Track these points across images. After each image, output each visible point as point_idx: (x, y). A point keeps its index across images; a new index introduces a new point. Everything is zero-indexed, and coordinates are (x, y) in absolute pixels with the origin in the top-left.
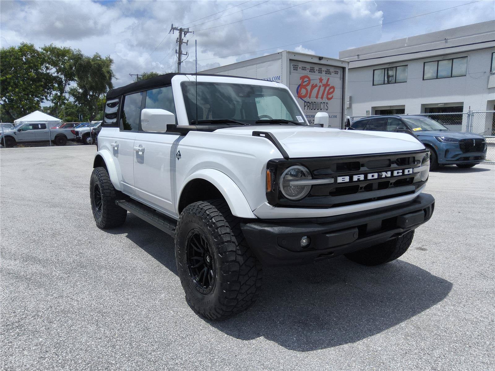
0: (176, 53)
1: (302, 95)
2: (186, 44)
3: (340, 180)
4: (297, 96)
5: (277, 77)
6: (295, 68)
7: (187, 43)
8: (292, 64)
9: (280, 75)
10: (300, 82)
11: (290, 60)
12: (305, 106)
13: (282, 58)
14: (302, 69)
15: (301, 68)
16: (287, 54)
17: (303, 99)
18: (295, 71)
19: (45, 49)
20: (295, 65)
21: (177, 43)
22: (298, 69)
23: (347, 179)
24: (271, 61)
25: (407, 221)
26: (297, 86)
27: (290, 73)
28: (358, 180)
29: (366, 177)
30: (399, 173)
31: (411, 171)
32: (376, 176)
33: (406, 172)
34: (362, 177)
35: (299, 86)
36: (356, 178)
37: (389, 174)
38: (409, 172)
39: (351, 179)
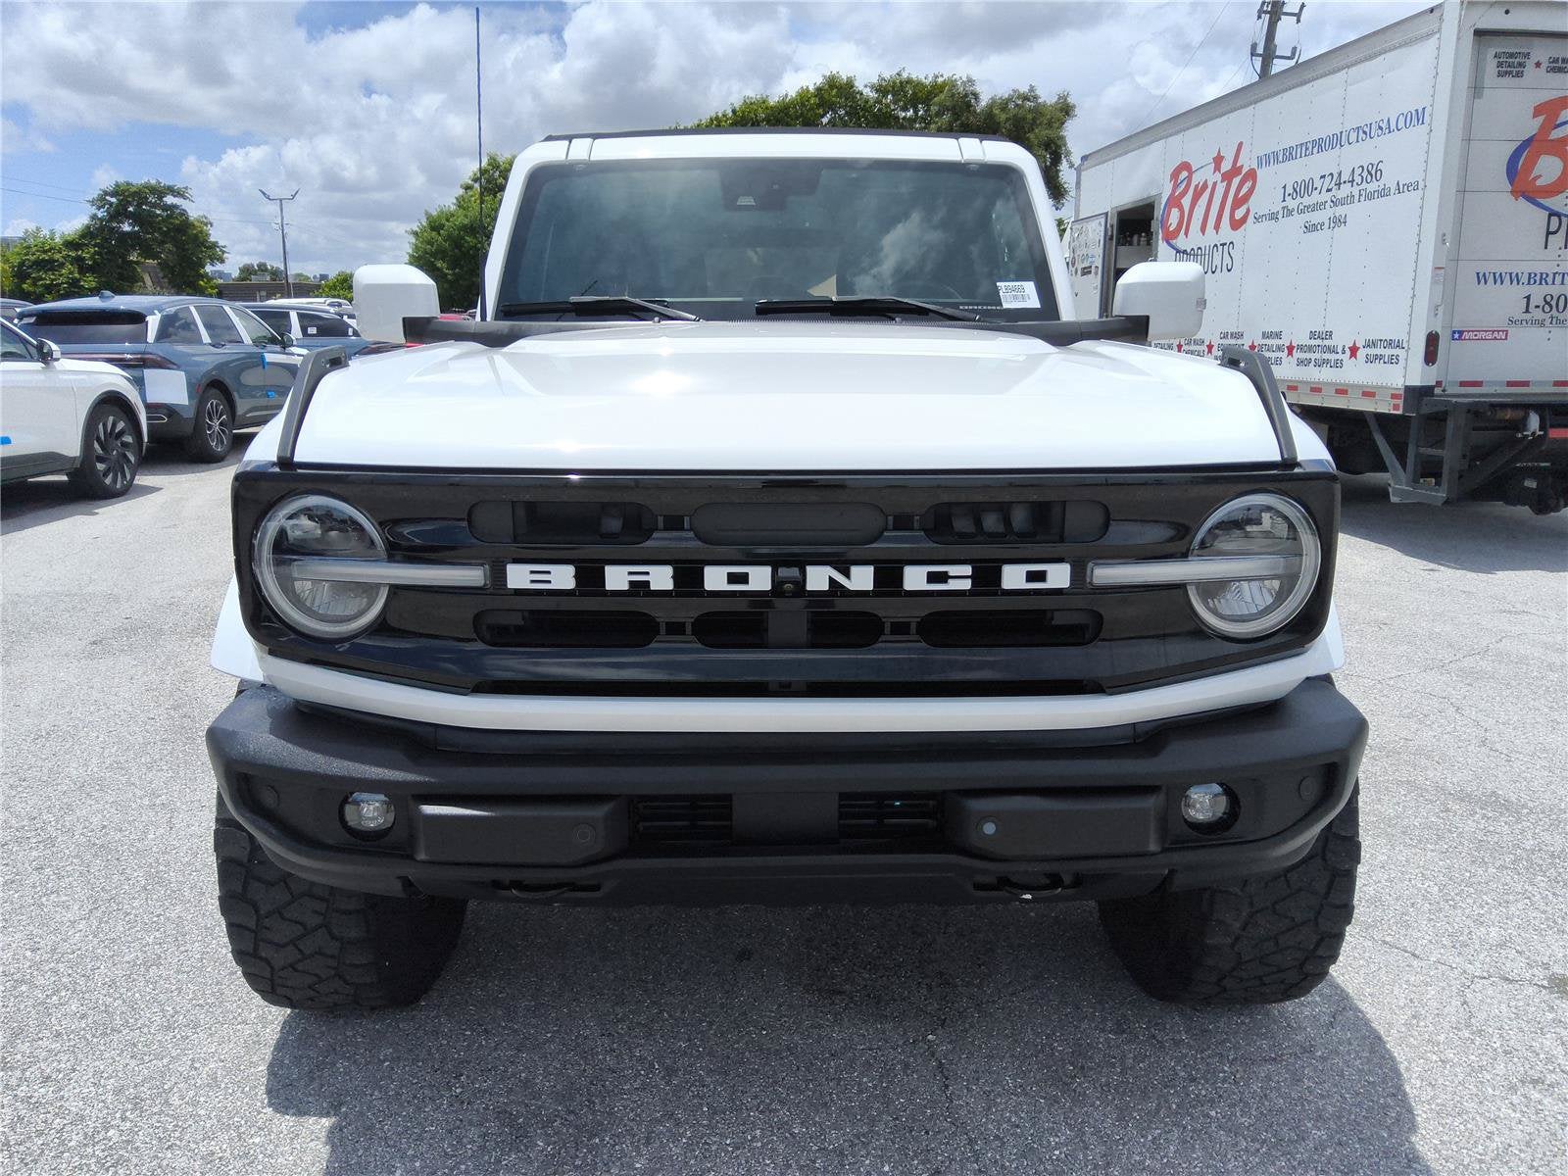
0: (1252, 55)
1: (1538, 183)
2: (1295, 18)
3: (519, 576)
4: (1510, 188)
5: (1414, 112)
6: (1512, 67)
7: (1298, 16)
8: (1492, 52)
9: (1426, 102)
10: (1532, 126)
11: (1479, 33)
12: (1549, 233)
13: (1439, 30)
14: (1553, 70)
15: (1544, 66)
16: (1462, 10)
17: (1546, 202)
18: (1507, 81)
19: (882, 89)
20: (1512, 55)
21: (1259, 17)
22: (1529, 69)
23: (563, 577)
24: (1400, 46)
25: (989, 828)
26: (1512, 147)
27: (1477, 89)
28: (640, 588)
29: (689, 577)
30: (943, 578)
31: (1059, 576)
32: (760, 578)
33: (1014, 577)
34: (661, 578)
35: (1527, 143)
36: (617, 578)
37: (862, 578)
38: (1040, 576)
39: (590, 577)
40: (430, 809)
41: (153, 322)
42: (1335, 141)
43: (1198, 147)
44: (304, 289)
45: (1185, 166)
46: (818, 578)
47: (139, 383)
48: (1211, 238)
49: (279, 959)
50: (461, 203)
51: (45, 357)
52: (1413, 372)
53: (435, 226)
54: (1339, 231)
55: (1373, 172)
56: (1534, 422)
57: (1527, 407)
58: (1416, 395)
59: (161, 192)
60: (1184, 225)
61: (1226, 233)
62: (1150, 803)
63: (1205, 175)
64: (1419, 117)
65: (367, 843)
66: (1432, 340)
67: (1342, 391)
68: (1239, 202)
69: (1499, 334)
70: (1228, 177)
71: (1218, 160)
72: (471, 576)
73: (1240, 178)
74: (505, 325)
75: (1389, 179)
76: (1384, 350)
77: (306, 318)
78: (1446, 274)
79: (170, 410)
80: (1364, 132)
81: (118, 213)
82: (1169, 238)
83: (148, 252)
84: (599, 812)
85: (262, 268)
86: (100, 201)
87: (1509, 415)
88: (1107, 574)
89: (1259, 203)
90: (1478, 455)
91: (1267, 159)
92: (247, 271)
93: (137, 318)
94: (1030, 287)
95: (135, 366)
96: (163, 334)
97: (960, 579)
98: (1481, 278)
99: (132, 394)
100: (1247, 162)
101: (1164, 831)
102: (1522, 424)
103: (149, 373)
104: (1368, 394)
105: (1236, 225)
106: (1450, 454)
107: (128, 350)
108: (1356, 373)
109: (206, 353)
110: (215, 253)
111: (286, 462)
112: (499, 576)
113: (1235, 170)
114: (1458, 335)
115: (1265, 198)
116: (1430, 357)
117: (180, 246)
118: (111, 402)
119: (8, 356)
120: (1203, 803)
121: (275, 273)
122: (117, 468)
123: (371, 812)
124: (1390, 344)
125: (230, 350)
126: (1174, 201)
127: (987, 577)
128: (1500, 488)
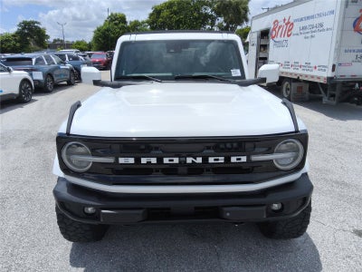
1: (361, 28)
3: (122, 160)
4: (353, 29)
9: (334, 9)
10: (359, 15)
18: (353, 3)
23: (131, 160)
25: (228, 214)
26: (354, 20)
27: (347, 5)
28: (149, 163)
29: (160, 160)
30: (218, 160)
31: (244, 159)
32: (176, 160)
33: (234, 159)
34: (154, 160)
35: (358, 19)
36: (144, 161)
37: (199, 160)
38: (240, 159)
39: (137, 160)
40: (103, 211)
41: (34, 60)
42: (312, 17)
43: (280, 16)
44: (69, 46)
45: (277, 21)
46: (189, 160)
47: (31, 75)
48: (282, 39)
49: (71, 234)
50: (105, 24)
51: (9, 71)
52: (329, 74)
53: (99, 30)
54: (313, 39)
55: (321, 25)
56: (357, 85)
57: (356, 82)
58: (330, 79)
59: (34, 23)
60: (276, 35)
61: (286, 38)
62: (264, 208)
63: (281, 23)
64: (332, 12)
65: (89, 216)
66: (334, 66)
67: (312, 77)
68: (289, 30)
69: (350, 64)
70: (287, 24)
71: (285, 20)
72: (111, 160)
73: (290, 25)
74: (116, 82)
75: (325, 27)
76: (323, 68)
77: (69, 57)
78: (338, 50)
79: (39, 81)
80: (319, 15)
81: (24, 28)
82: (273, 38)
83: (32, 37)
84: (141, 211)
85: (59, 40)
86: (20, 25)
87: (351, 84)
88: (254, 158)
89: (294, 31)
90: (344, 93)
91: (296, 20)
92: (55, 41)
93: (30, 59)
94: (239, 71)
95: (30, 71)
96: (36, 62)
97: (221, 160)
98: (346, 51)
99: (30, 78)
100: (291, 21)
101: (267, 213)
102: (354, 86)
103: (34, 73)
104: (319, 78)
105: (289, 36)
106: (337, 93)
107: (28, 67)
108: (316, 73)
109: (46, 67)
110: (48, 37)
111: (68, 134)
112: (117, 160)
113: (289, 23)
114: (340, 64)
115: (296, 29)
116: (333, 70)
117: (39, 36)
118: (25, 81)
119: (2, 71)
120: (276, 206)
121: (62, 41)
122: (27, 95)
123: (90, 210)
124: (324, 66)
125: (52, 66)
126: (274, 29)
127: (228, 160)
128: (349, 100)
